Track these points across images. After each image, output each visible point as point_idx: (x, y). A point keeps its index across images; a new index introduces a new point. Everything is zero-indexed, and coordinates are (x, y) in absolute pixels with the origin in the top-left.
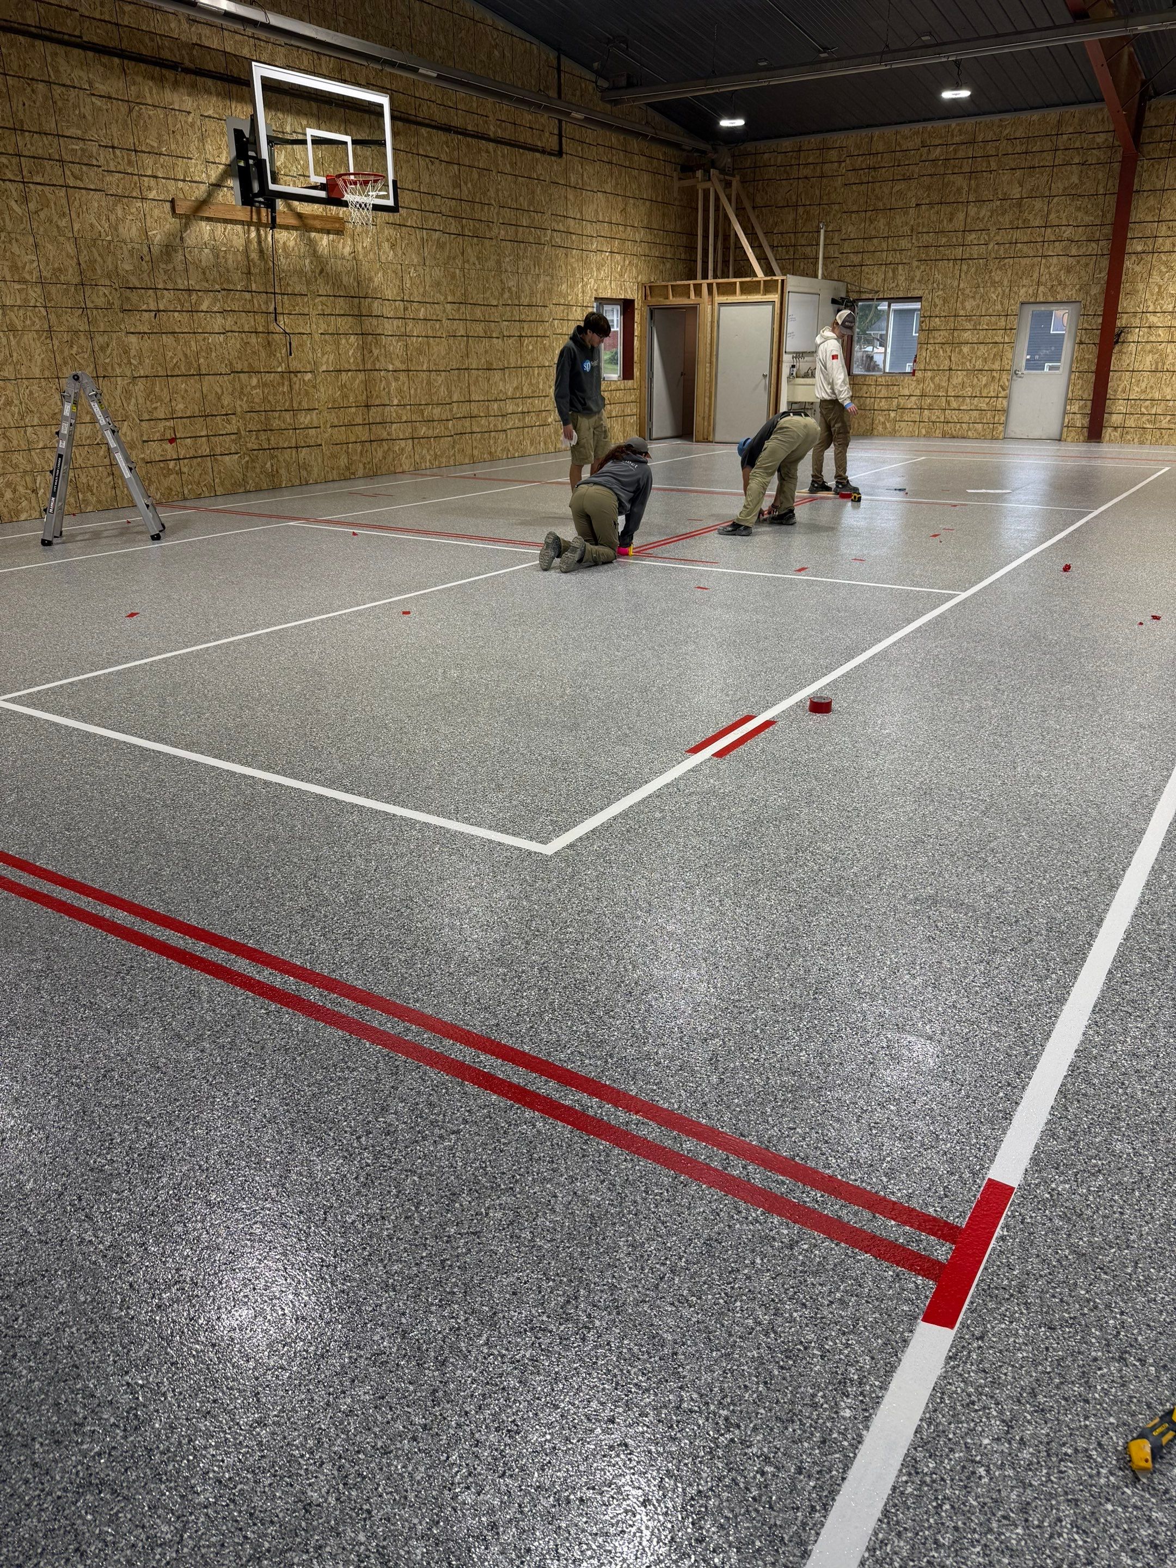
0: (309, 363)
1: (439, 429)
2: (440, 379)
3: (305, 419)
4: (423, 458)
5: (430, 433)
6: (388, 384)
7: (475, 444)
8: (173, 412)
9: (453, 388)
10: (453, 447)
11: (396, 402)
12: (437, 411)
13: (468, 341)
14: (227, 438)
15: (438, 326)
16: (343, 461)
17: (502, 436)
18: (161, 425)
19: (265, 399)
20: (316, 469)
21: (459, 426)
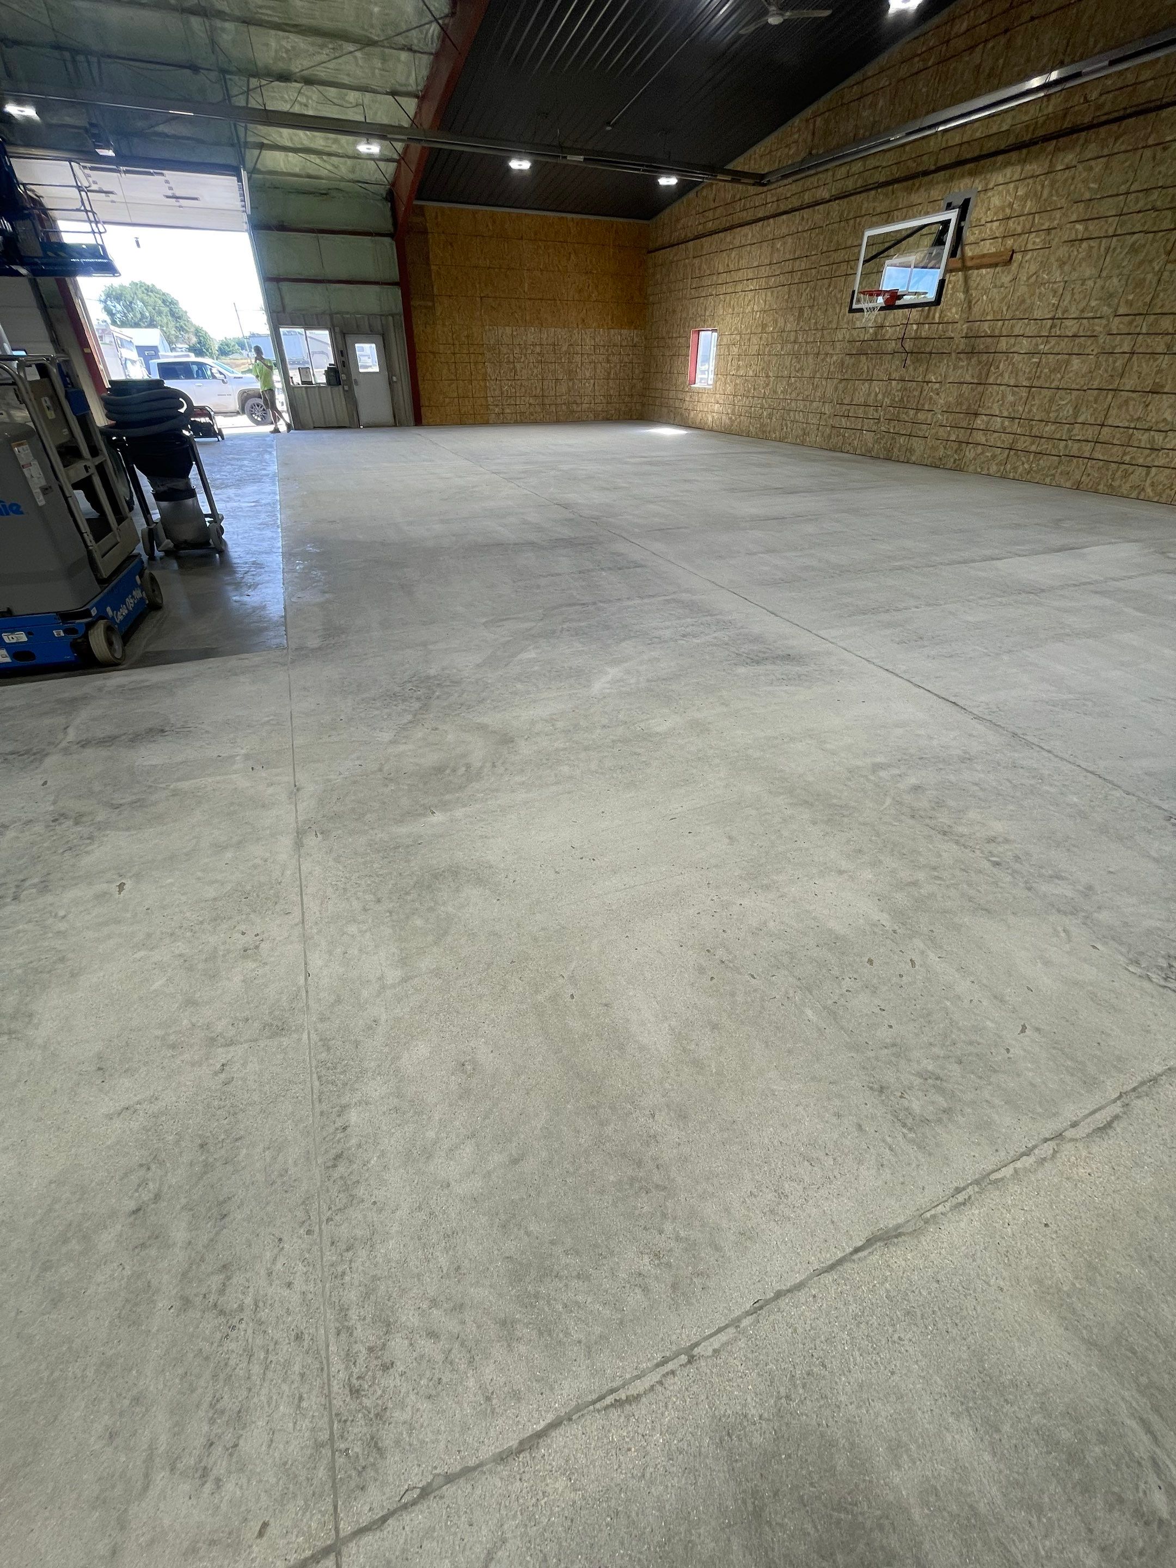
0: (941, 375)
1: (1046, 446)
2: (1069, 397)
3: (921, 416)
4: (1015, 469)
5: (1033, 448)
6: (1004, 397)
7: (1089, 470)
8: (852, 400)
9: (1084, 409)
10: (1057, 468)
11: (1006, 414)
12: (1050, 428)
13: (1130, 359)
14: (872, 421)
15: (1089, 343)
16: (941, 452)
17: (1142, 471)
18: (845, 407)
19: (902, 400)
20: (918, 453)
21: (1075, 448)
